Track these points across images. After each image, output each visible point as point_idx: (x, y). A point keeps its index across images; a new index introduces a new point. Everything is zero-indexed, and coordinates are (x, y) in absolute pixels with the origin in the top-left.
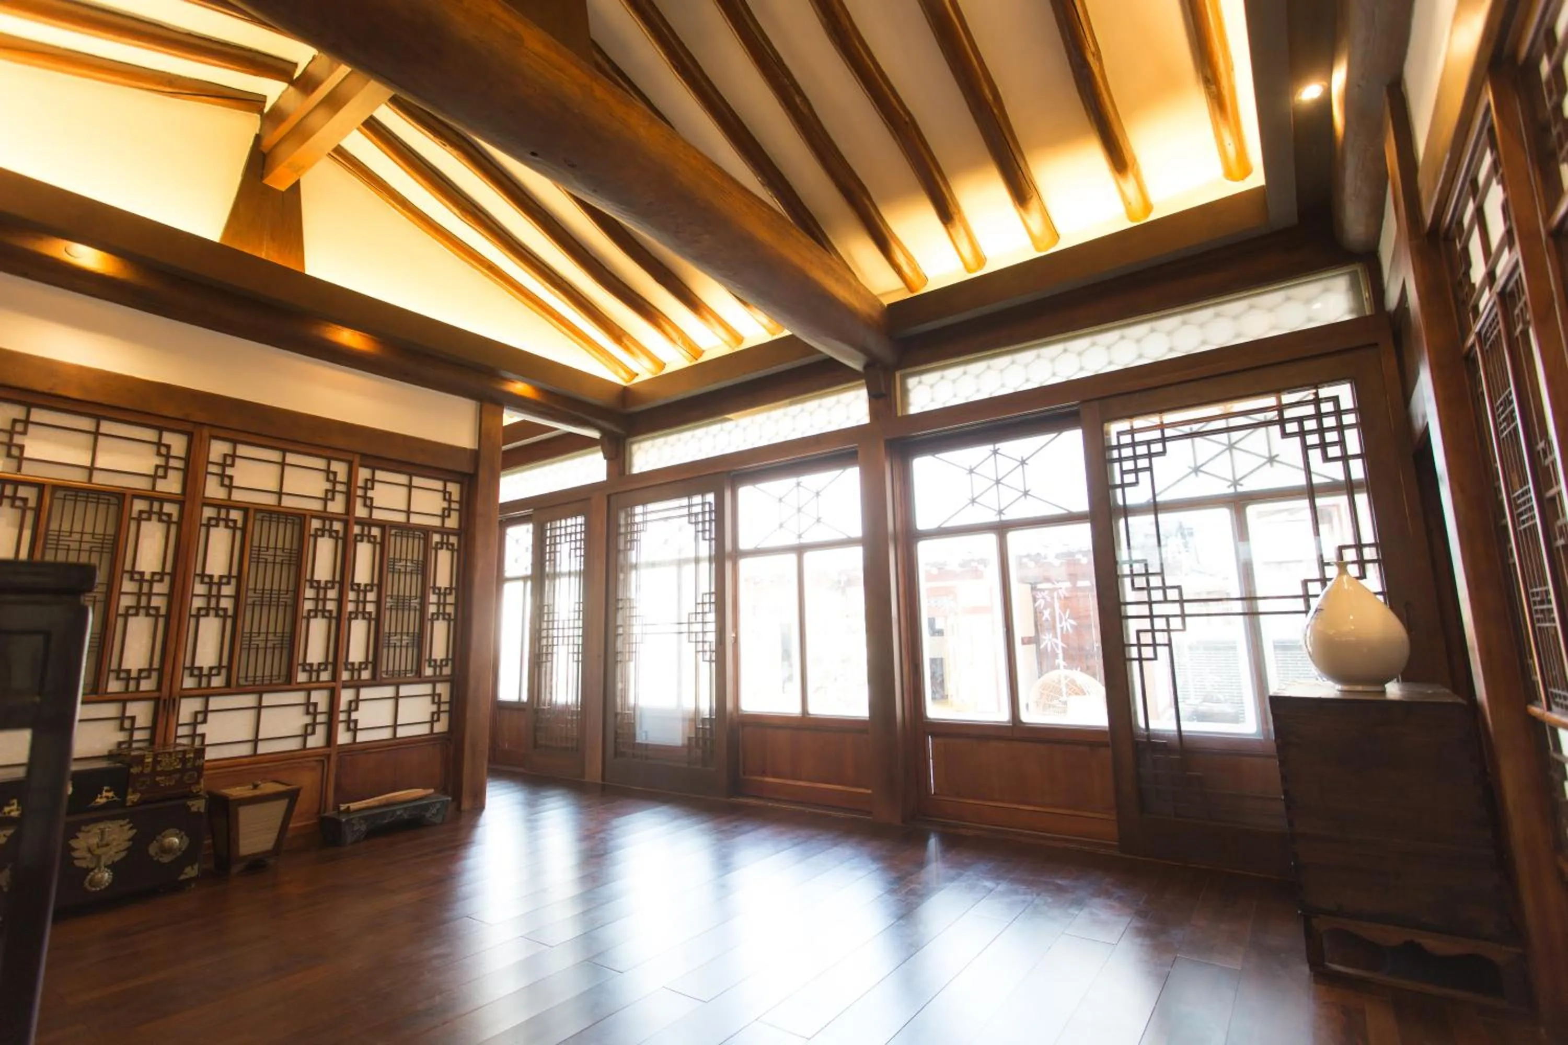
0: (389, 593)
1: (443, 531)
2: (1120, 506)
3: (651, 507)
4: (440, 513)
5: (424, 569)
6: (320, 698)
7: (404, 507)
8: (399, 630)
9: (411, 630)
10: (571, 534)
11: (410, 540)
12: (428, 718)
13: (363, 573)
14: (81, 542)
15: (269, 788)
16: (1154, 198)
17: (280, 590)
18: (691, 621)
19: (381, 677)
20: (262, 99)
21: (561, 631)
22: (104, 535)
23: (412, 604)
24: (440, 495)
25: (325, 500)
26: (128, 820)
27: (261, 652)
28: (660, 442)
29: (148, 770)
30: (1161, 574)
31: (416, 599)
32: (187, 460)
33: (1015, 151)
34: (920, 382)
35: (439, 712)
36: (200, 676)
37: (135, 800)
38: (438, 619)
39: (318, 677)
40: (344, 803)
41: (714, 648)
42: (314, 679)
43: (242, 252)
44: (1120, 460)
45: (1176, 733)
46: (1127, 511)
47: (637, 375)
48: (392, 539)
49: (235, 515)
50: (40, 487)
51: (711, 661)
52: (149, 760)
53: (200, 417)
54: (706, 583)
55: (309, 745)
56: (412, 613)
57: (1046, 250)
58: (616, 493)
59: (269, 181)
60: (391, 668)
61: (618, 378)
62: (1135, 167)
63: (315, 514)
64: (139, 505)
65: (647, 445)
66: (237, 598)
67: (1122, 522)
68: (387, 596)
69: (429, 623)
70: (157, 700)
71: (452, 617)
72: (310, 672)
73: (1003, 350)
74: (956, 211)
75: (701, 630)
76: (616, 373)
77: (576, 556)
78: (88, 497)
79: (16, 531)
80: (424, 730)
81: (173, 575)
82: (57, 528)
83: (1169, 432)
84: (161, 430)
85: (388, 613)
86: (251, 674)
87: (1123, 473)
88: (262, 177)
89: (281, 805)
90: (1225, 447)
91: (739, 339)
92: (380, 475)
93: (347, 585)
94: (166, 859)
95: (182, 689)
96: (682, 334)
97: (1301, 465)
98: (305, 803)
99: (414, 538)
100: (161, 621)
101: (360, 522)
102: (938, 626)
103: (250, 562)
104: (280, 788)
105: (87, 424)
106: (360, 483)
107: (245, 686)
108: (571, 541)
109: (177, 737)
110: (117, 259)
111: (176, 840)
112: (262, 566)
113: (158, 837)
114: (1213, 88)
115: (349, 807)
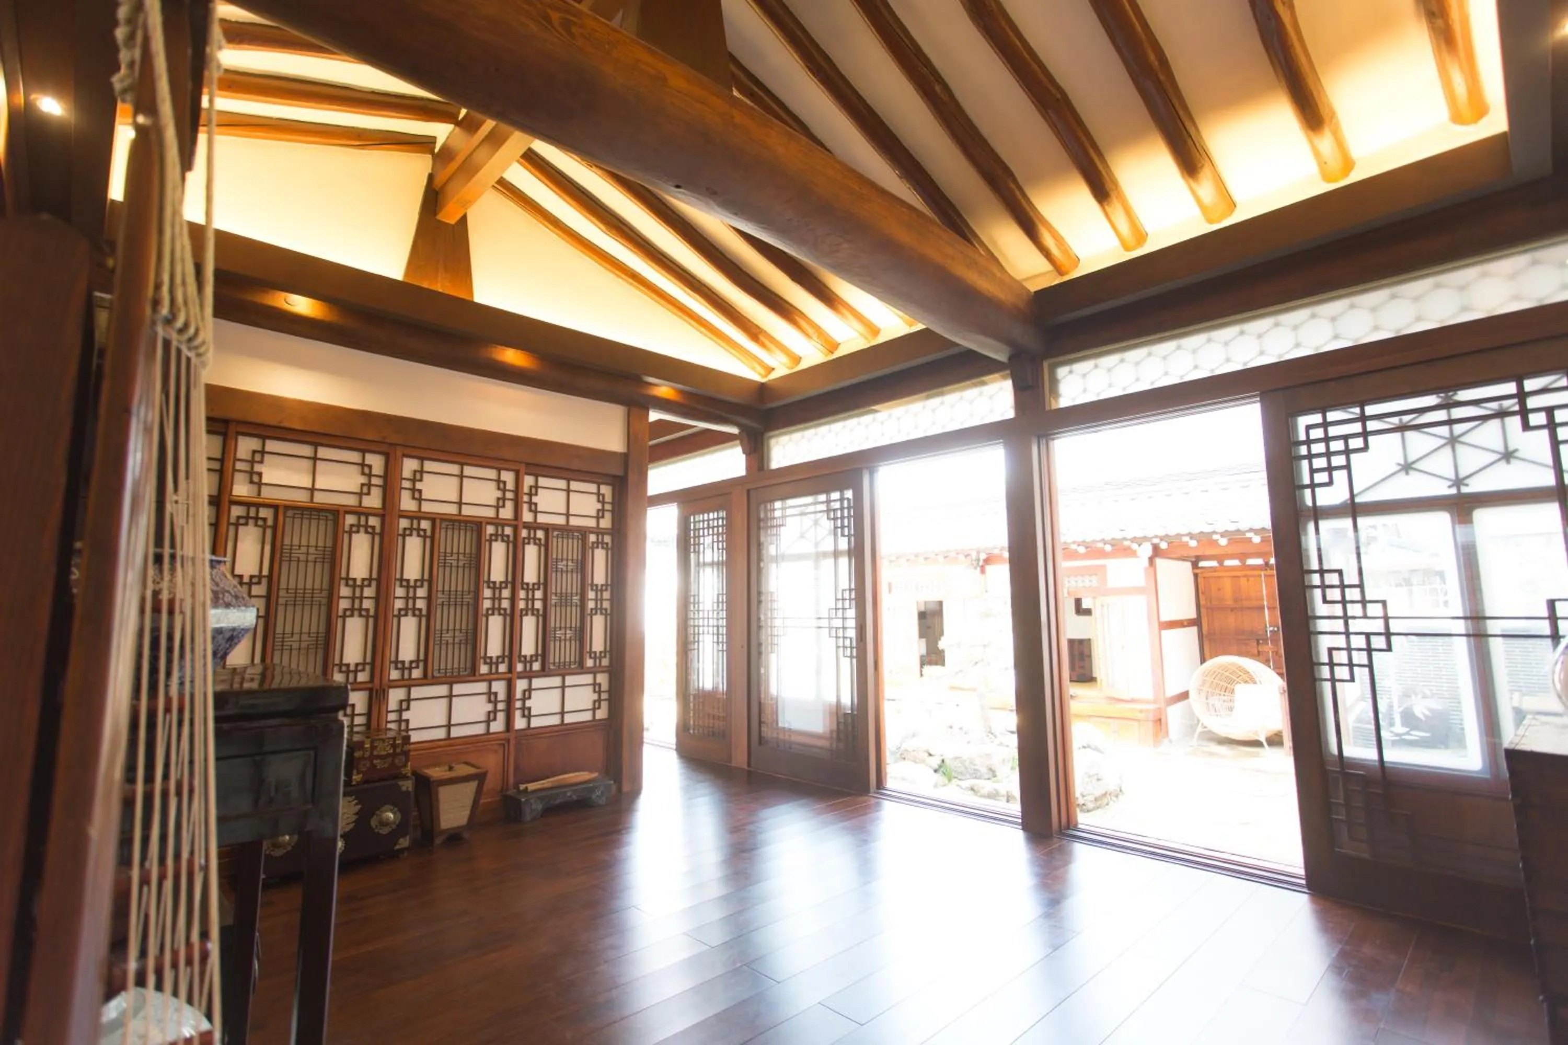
0: (554, 591)
1: (598, 531)
2: (1309, 507)
3: (790, 502)
4: (594, 514)
5: (583, 566)
6: (499, 687)
7: (564, 511)
8: (563, 625)
9: (573, 625)
10: (713, 527)
11: (570, 541)
12: (590, 706)
13: (530, 574)
14: (308, 554)
15: (462, 770)
16: (1355, 152)
17: (463, 592)
18: (831, 616)
19: (549, 668)
20: (432, 140)
21: (706, 620)
22: (325, 547)
23: (574, 601)
24: (595, 497)
25: (497, 508)
26: (354, 797)
27: (450, 647)
28: (797, 436)
29: (367, 754)
30: (1361, 586)
31: (577, 595)
32: (385, 476)
33: (1184, 118)
34: (1071, 372)
35: (599, 700)
36: (403, 669)
37: (359, 780)
38: (596, 614)
39: (497, 668)
40: (523, 783)
41: (854, 644)
42: (494, 670)
43: (422, 288)
44: (1310, 457)
45: (1377, 764)
46: (1318, 513)
47: (773, 369)
48: (555, 540)
49: (425, 525)
50: (275, 507)
51: (851, 657)
52: (367, 746)
53: (394, 439)
54: (845, 578)
55: (492, 730)
56: (574, 609)
57: (1219, 221)
58: (757, 488)
59: (441, 217)
60: (557, 660)
61: (753, 375)
62: (1334, 121)
63: (489, 521)
64: (350, 520)
65: (784, 439)
66: (429, 599)
67: (1311, 526)
68: (552, 593)
69: (589, 618)
70: (371, 690)
71: (609, 612)
72: (491, 664)
73: (1167, 334)
74: (1114, 187)
75: (841, 626)
76: (754, 369)
77: (718, 549)
78: (311, 515)
79: (259, 547)
80: (587, 716)
81: (379, 580)
82: (289, 543)
83: (1372, 425)
84: (364, 452)
85: (553, 609)
86: (443, 666)
87: (1312, 471)
88: (435, 213)
89: (473, 785)
90: (1443, 442)
91: (875, 331)
92: (543, 481)
93: (518, 585)
94: (385, 831)
95: (390, 681)
96: (818, 329)
97: (1549, 461)
98: (492, 782)
99: (573, 539)
100: (371, 621)
101: (527, 526)
102: (1085, 605)
103: (438, 566)
104: (471, 771)
105: (306, 450)
106: (526, 490)
107: (439, 677)
108: (713, 535)
109: (388, 722)
110: (323, 303)
111: (391, 815)
112: (448, 569)
113: (378, 812)
114: (1440, 22)
115: (526, 788)
